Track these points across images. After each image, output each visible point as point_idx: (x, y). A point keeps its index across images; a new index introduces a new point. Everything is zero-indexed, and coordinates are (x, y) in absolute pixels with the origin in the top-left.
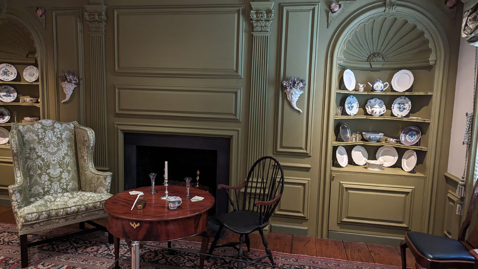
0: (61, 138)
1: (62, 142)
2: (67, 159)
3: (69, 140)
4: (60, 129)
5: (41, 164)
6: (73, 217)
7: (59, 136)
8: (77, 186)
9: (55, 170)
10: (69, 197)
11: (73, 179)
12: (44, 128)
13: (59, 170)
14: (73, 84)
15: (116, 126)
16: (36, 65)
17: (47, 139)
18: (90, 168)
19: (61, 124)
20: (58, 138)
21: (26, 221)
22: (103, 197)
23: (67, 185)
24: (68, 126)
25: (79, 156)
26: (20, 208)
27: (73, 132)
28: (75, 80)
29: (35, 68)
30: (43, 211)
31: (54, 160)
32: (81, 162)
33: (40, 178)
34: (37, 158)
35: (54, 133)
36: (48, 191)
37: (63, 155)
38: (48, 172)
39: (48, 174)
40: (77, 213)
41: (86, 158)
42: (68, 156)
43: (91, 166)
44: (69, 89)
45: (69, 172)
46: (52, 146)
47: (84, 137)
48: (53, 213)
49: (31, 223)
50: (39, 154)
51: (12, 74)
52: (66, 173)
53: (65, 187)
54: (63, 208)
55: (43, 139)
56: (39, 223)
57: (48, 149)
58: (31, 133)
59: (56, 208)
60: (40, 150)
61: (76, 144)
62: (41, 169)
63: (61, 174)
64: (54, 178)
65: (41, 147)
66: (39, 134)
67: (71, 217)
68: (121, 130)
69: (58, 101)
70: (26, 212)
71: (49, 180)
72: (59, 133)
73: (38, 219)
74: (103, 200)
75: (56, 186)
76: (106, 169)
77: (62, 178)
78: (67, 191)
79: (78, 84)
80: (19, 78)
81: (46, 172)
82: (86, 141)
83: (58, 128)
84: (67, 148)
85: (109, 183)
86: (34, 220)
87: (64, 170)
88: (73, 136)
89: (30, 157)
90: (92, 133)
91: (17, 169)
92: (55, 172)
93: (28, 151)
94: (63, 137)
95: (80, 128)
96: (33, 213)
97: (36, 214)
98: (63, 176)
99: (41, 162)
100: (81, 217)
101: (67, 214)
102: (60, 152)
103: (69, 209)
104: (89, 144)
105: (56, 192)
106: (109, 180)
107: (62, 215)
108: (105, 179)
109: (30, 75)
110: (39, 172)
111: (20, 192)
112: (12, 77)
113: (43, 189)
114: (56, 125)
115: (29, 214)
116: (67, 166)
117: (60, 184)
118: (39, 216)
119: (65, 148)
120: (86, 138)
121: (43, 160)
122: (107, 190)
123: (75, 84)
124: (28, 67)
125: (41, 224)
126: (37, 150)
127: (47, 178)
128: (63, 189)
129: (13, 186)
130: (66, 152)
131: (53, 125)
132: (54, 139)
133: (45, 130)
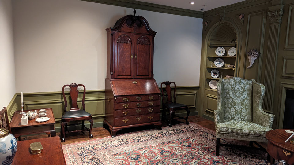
0: (244, 89)
1: (245, 91)
2: (246, 101)
3: (248, 90)
4: (244, 83)
5: (231, 102)
6: (246, 136)
7: (243, 87)
8: (250, 119)
9: (238, 106)
10: (245, 124)
11: (248, 114)
12: (235, 81)
13: (241, 107)
14: (255, 57)
15: (281, 84)
16: (235, 47)
17: (236, 88)
18: (260, 109)
19: (245, 81)
20: (242, 88)
21: (220, 131)
22: (267, 129)
23: (245, 117)
24: (249, 82)
25: (254, 101)
26: (218, 123)
27: (252, 86)
28: (257, 54)
29: (235, 48)
30: (229, 128)
31: (238, 101)
32: (254, 104)
33: (230, 109)
34: (230, 98)
35: (240, 85)
36: (233, 118)
37: (244, 98)
38: (235, 106)
39: (235, 108)
40: (248, 135)
41: (258, 102)
42: (247, 99)
43: (261, 108)
44: (252, 60)
45: (246, 109)
46: (238, 92)
47: (258, 89)
48: (235, 131)
49: (223, 132)
50: (231, 96)
51: (223, 52)
52: (245, 110)
53: (243, 117)
54: (241, 130)
55: (234, 88)
56: (227, 134)
57: (236, 94)
58: (228, 84)
59: (236, 128)
60: (232, 94)
61: (253, 93)
62: (231, 104)
63: (242, 110)
64: (237, 111)
65: (232, 92)
66: (233, 85)
67: (245, 136)
68: (285, 88)
69: (245, 67)
70: (221, 126)
71: (235, 112)
72: (243, 85)
73: (226, 132)
74: (266, 131)
75: (238, 116)
76: (271, 112)
77: (242, 112)
78: (244, 121)
79: (258, 57)
80: (226, 54)
81: (233, 107)
82: (259, 92)
83: (243, 83)
84: (246, 95)
85: (272, 121)
86: (224, 132)
87: (243, 108)
88: (251, 88)
89: (226, 97)
90: (264, 87)
91: (219, 102)
92: (239, 108)
93: (226, 94)
94: (245, 88)
95: (256, 84)
96: (224, 127)
97: (225, 128)
98: (243, 111)
99: (232, 101)
100: (251, 138)
101: (242, 133)
102: (242, 97)
103: (244, 131)
104: (261, 94)
105: (238, 119)
106: (272, 119)
107: (240, 133)
108: (269, 118)
109: (232, 53)
110: (230, 106)
111: (219, 114)
112: (223, 54)
113: (231, 116)
114: (242, 81)
115: (222, 127)
116: (246, 105)
117: (240, 115)
118: (227, 130)
119: (245, 95)
120: (259, 90)
121: (233, 100)
122: (270, 126)
123: (256, 57)
124: (231, 48)
125: (228, 135)
126: (230, 94)
127: (234, 110)
128: (242, 119)
129: (216, 111)
130: (246, 97)
131: (240, 81)
132: (240, 89)
133: (236, 83)
